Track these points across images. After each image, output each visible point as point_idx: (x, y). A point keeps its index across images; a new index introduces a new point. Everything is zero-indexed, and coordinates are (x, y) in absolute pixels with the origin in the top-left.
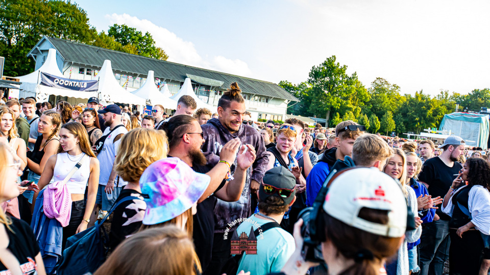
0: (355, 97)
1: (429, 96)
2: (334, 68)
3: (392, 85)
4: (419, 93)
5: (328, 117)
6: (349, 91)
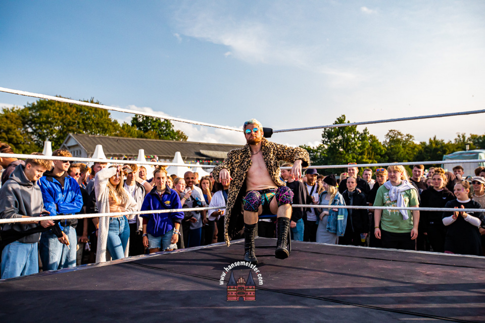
0: (371, 152)
1: (442, 140)
3: (405, 135)
4: (432, 139)
6: (363, 146)
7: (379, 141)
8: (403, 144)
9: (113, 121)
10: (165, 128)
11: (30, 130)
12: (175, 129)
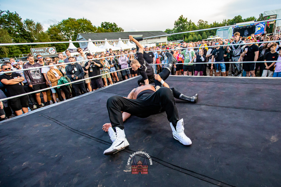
1: (218, 23)
2: (183, 20)
3: (205, 21)
4: (214, 23)
5: (183, 39)
6: (190, 27)
7: (195, 25)
8: (204, 25)
9: (93, 26)
10: (114, 27)
11: (63, 33)
12: (118, 27)
